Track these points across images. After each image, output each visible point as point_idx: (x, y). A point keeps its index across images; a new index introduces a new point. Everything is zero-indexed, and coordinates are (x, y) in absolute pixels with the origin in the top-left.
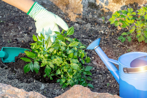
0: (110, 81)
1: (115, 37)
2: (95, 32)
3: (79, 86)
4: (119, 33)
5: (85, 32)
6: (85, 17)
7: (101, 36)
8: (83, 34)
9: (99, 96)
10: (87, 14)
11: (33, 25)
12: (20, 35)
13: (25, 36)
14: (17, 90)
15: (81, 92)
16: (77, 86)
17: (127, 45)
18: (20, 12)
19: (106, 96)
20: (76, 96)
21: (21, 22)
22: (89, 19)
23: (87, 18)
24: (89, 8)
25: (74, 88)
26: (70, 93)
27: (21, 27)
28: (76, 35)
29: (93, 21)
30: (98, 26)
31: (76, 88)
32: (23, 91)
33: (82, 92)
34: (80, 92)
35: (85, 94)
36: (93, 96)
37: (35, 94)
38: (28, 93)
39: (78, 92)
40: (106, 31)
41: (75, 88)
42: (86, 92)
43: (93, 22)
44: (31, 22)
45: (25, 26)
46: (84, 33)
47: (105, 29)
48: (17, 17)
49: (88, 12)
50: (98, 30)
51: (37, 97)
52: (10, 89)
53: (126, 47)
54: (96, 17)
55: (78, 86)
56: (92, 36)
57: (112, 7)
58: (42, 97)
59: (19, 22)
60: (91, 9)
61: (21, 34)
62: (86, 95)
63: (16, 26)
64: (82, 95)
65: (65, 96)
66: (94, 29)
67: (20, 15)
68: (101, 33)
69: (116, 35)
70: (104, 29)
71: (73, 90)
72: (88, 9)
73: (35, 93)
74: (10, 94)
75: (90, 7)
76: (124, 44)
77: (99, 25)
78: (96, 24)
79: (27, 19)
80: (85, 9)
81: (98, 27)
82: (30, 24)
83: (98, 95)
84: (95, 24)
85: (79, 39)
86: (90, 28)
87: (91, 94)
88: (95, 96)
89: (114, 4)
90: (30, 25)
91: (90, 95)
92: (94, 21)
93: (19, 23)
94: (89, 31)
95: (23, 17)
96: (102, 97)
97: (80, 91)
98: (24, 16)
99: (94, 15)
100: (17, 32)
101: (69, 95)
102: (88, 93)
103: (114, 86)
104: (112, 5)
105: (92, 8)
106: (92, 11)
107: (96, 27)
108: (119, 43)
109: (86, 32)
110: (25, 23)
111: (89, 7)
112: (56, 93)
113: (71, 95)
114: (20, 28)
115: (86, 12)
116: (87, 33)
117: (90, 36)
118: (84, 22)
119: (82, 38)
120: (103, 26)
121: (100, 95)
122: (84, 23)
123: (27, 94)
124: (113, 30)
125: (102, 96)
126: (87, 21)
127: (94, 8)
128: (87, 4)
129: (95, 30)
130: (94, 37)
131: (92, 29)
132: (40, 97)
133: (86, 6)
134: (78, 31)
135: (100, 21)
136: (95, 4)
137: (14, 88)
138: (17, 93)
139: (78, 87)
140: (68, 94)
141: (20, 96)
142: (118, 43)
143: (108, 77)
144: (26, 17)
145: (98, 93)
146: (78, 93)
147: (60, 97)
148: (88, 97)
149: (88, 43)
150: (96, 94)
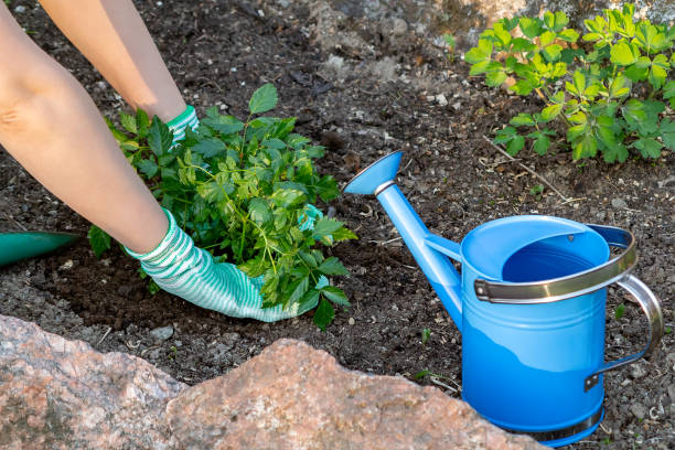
0: (437, 320)
1: (489, 127)
2: (412, 97)
3: (296, 344)
4: (507, 111)
5: (369, 96)
6: (375, 31)
7: (432, 115)
8: (359, 102)
9: (369, 388)
10: (387, 16)
12: (98, 95)
13: (118, 101)
14: (59, 343)
15: (302, 369)
16: (287, 346)
17: (533, 166)
19: (393, 387)
20: (280, 380)
22: (392, 38)
23: (385, 31)
25: (275, 350)
26: (257, 368)
28: (327, 109)
29: (410, 48)
31: (282, 350)
32: (81, 350)
33: (305, 370)
34: (297, 370)
35: (317, 376)
36: (345, 387)
37: (127, 362)
38: (104, 357)
39: (288, 367)
40: (456, 96)
41: (277, 352)
42: (318, 368)
43: (407, 52)
46: (365, 100)
47: (455, 85)
49: (389, 7)
50: (423, 90)
51: (135, 374)
52: (33, 338)
53: (529, 175)
54: (421, 28)
55: (291, 344)
56: (395, 113)
58: (155, 375)
61: (103, 92)
62: (320, 379)
64: (305, 381)
65: (240, 380)
66: (410, 84)
68: (435, 103)
69: (493, 117)
70: (448, 87)
71: (273, 359)
73: (127, 358)
74: (32, 357)
76: (524, 160)
77: (429, 68)
78: (418, 63)
81: (428, 74)
83: (365, 385)
84: (417, 61)
85: (339, 126)
86: (390, 79)
87: (338, 377)
88: (354, 387)
91: (333, 382)
92: (414, 49)
94: (387, 94)
96: (378, 391)
97: (297, 363)
99: (415, 20)
101: (255, 377)
102: (329, 373)
103: (450, 340)
106: (408, 5)
107: (419, 74)
109: (375, 96)
112: (217, 357)
113: (263, 374)
115: (384, 7)
116: (377, 99)
117: (388, 116)
118: (371, 48)
119: (352, 121)
120: (449, 72)
121: (372, 384)
122: (371, 54)
123: (96, 362)
124: (485, 93)
125: (380, 388)
126: (384, 45)
129: (413, 88)
130: (402, 120)
131: (401, 82)
132: (149, 375)
134: (342, 90)
135: (437, 47)
137: (48, 338)
138: (63, 355)
139: (293, 349)
140: (252, 374)
141: (72, 369)
142: (498, 152)
145: (364, 376)
146: (288, 373)
147: (222, 383)
148: (326, 389)
149: (374, 147)
150: (359, 379)
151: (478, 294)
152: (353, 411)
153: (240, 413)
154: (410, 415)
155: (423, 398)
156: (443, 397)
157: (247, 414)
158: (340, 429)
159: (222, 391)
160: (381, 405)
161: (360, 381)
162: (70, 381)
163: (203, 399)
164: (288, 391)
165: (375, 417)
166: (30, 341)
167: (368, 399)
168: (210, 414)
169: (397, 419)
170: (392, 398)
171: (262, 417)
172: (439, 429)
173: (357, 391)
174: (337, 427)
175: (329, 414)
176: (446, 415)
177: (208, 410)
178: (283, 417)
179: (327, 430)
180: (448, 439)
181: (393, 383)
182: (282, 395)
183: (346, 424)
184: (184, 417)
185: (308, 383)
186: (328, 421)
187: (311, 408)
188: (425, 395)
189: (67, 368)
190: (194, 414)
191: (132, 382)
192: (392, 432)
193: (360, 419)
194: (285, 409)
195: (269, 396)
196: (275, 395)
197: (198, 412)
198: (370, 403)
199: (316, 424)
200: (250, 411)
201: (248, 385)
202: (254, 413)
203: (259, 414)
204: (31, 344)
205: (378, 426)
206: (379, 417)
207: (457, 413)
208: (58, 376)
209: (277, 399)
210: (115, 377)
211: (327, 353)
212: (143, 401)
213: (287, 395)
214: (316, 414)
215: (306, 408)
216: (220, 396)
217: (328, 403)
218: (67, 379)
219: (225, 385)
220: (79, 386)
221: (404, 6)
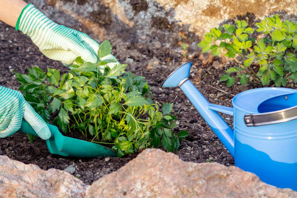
0: (210, 158)
1: (211, 82)
3: (156, 150)
4: (218, 75)
5: (148, 74)
6: (146, 48)
9: (199, 170)
10: (151, 41)
11: (39, 62)
12: (14, 81)
14: (21, 166)
15: (160, 163)
16: (151, 152)
18: (11, 42)
19: (212, 168)
20: (149, 170)
21: (13, 59)
22: (155, 51)
23: (150, 48)
24: (154, 29)
25: (144, 155)
26: (135, 165)
27: (13, 66)
29: (164, 54)
30: (173, 64)
31: (148, 154)
32: (33, 169)
33: (162, 164)
34: (158, 163)
35: (169, 167)
36: (185, 171)
37: (60, 174)
38: (46, 172)
39: (153, 163)
40: (191, 71)
41: (146, 156)
42: (170, 162)
43: (162, 56)
44: (35, 57)
45: (23, 65)
46: (147, 76)
48: (4, 49)
49: (151, 37)
51: (64, 180)
52: (7, 164)
54: (168, 45)
55: (153, 151)
56: (163, 80)
57: (202, 25)
58: (75, 181)
59: (10, 58)
60: (159, 31)
62: (171, 168)
63: (4, 65)
64: (163, 170)
65: (126, 173)
66: (167, 68)
67: (11, 46)
69: (212, 78)
71: (143, 159)
72: (152, 31)
73: (59, 172)
74: (7, 174)
75: (156, 26)
76: (232, 93)
77: (175, 61)
78: (169, 61)
79: (25, 52)
80: (145, 30)
81: (175, 64)
82: (34, 61)
83: (197, 168)
84: (168, 59)
86: (157, 67)
87: (181, 165)
88: (191, 170)
89: (206, 17)
90: (33, 63)
91: (179, 169)
92: (166, 55)
93: (9, 60)
94: (157, 73)
95: (18, 49)
96: (204, 171)
97: (157, 160)
98: (20, 48)
99: (165, 42)
100: (6, 75)
101: (134, 170)
102: (175, 164)
104: (202, 21)
105: (160, 28)
106: (160, 35)
107: (170, 64)
108: (220, 92)
109: (151, 74)
110: (23, 59)
111: (153, 26)
113: (139, 169)
114: (13, 69)
115: (148, 38)
116: (153, 75)
117: (159, 82)
118: (144, 56)
121: (200, 167)
122: (145, 59)
123: (42, 175)
124: (204, 69)
125: (205, 169)
126: (150, 55)
127: (164, 29)
128: (149, 21)
129: (169, 70)
131: (162, 67)
132: (71, 181)
133: (147, 24)
135: (177, 53)
136: (167, 20)
137: (15, 163)
138: (23, 172)
139: (154, 153)
141: (29, 179)
142: (218, 91)
143: (205, 151)
144: (24, 50)
145: (195, 164)
146: (154, 166)
147: (116, 175)
148: (175, 173)
149: (156, 94)
150: (192, 166)
151: (246, 123)
152: (191, 183)
153: (128, 190)
154: (223, 183)
155: (229, 173)
156: (240, 171)
157: (132, 190)
158: (185, 194)
159: (117, 179)
160: (206, 178)
161: (193, 166)
162: (29, 185)
163: (106, 185)
164: (154, 176)
165: (204, 185)
166: (5, 165)
167: (199, 176)
168: (111, 193)
169: (216, 186)
170: (212, 174)
171: (141, 191)
172: (240, 189)
173: (192, 172)
174: (183, 193)
175: (178, 186)
176: (243, 181)
177: (109, 191)
178: (152, 191)
179: (178, 195)
180: (246, 193)
181: (211, 166)
182: (151, 178)
183: (188, 191)
184: (96, 195)
185: (164, 171)
186: (178, 190)
187: (167, 184)
188: (231, 171)
189: (26, 178)
190: (102, 193)
191: (63, 184)
192: (214, 192)
193: (196, 187)
194: (153, 186)
195: (143, 180)
196: (147, 179)
197: (104, 192)
198: (201, 178)
199: (171, 192)
200: (133, 189)
201: (131, 175)
202: (136, 190)
203: (139, 190)
204: (6, 167)
205: (206, 190)
206: (206, 185)
207: (249, 179)
208: (22, 183)
209: (148, 181)
210: (53, 183)
211: (173, 154)
212: (70, 194)
213: (154, 178)
214: (171, 187)
215: (165, 184)
216: (116, 182)
217: (177, 180)
218: (27, 185)
219: (118, 176)
220: (34, 188)
221: (159, 36)
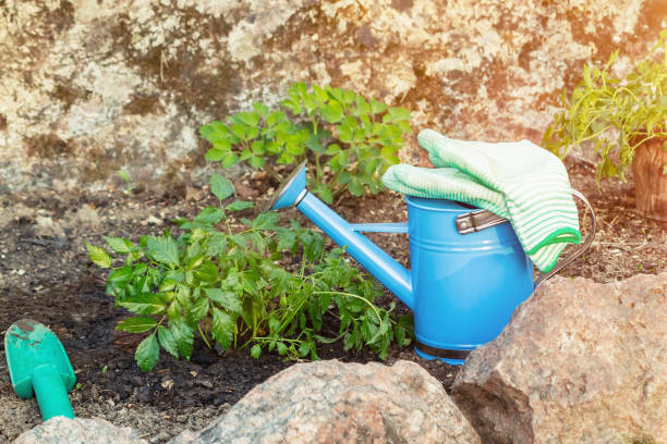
10: (34, 184)
24: (35, 160)
57: (129, 132)
60: (46, 161)
68: (153, 224)
72: (31, 163)
75: (37, 153)
80: (16, 166)
89: (133, 116)
104: (127, 125)
105: (47, 156)
106: (50, 168)
111: (30, 154)
115: (27, 178)
127: (55, 156)
128: (20, 146)
133: (18, 154)
136: (56, 136)
221: (48, 170)
